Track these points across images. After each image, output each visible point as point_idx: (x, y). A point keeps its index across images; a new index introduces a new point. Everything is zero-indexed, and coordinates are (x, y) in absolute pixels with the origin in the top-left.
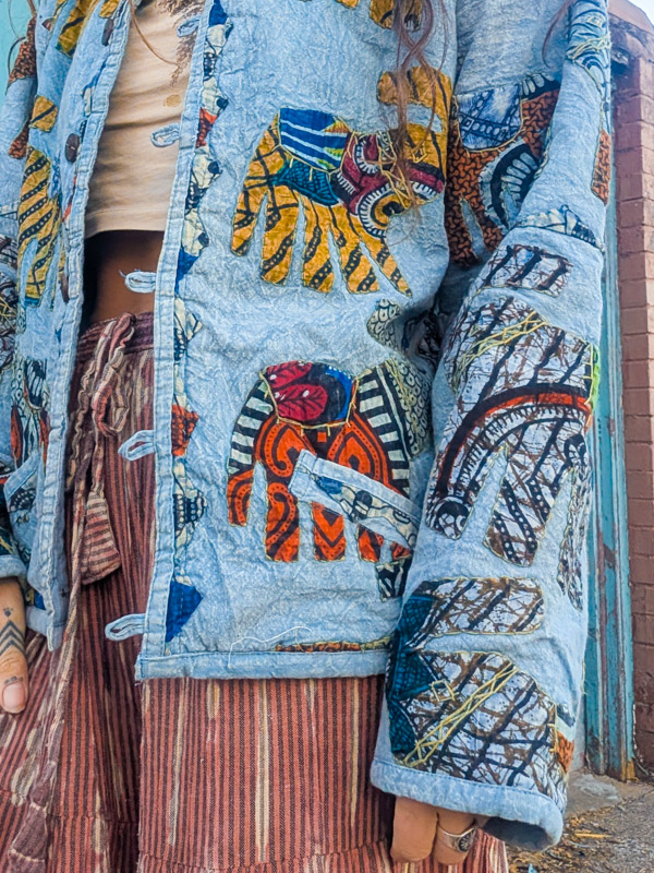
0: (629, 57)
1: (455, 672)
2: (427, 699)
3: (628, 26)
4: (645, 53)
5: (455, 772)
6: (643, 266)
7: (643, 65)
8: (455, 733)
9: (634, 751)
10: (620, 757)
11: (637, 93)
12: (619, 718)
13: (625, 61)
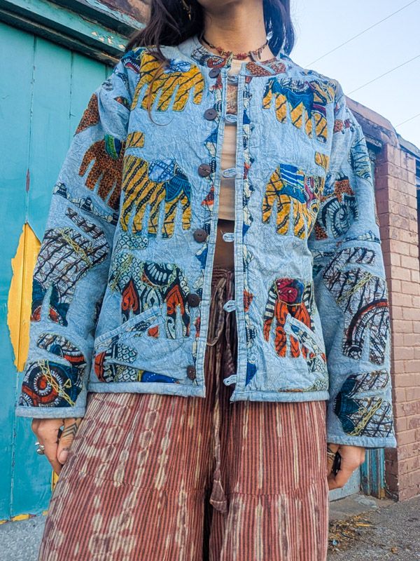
0: (382, 143)
1: (366, 404)
2: (358, 414)
3: (381, 128)
4: (390, 141)
5: (369, 435)
6: (389, 246)
7: (389, 146)
8: (368, 423)
9: (385, 484)
10: (377, 486)
11: (387, 161)
12: (377, 467)
13: (380, 145)
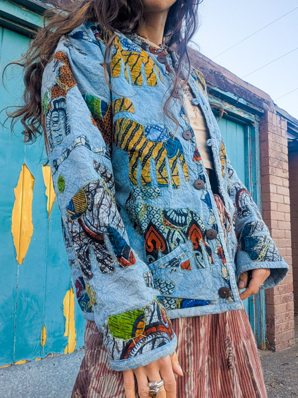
1: (263, 239)
2: (258, 246)
3: (264, 100)
4: (270, 109)
5: (269, 260)
6: (269, 179)
7: (269, 113)
8: (267, 252)
9: (266, 340)
10: (261, 342)
11: (267, 122)
12: (261, 329)
13: (263, 111)
